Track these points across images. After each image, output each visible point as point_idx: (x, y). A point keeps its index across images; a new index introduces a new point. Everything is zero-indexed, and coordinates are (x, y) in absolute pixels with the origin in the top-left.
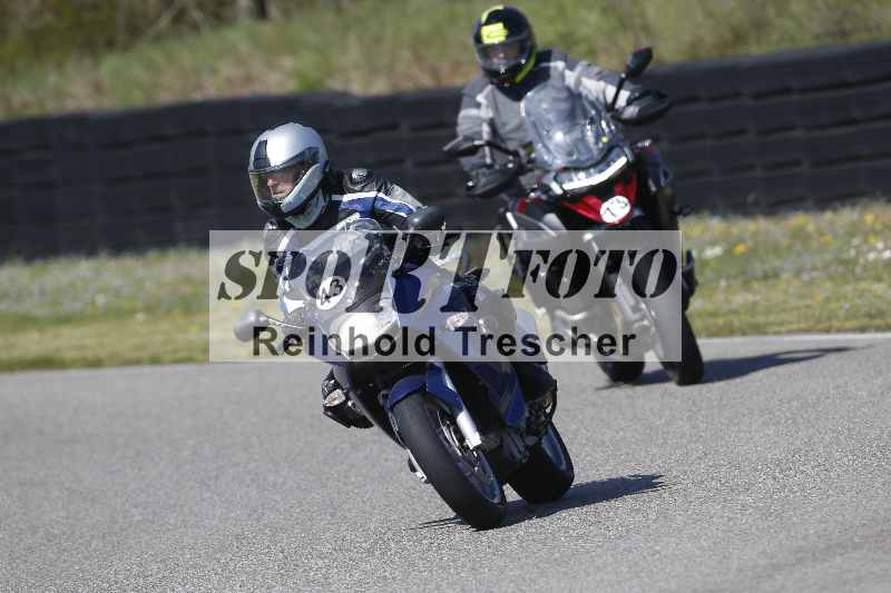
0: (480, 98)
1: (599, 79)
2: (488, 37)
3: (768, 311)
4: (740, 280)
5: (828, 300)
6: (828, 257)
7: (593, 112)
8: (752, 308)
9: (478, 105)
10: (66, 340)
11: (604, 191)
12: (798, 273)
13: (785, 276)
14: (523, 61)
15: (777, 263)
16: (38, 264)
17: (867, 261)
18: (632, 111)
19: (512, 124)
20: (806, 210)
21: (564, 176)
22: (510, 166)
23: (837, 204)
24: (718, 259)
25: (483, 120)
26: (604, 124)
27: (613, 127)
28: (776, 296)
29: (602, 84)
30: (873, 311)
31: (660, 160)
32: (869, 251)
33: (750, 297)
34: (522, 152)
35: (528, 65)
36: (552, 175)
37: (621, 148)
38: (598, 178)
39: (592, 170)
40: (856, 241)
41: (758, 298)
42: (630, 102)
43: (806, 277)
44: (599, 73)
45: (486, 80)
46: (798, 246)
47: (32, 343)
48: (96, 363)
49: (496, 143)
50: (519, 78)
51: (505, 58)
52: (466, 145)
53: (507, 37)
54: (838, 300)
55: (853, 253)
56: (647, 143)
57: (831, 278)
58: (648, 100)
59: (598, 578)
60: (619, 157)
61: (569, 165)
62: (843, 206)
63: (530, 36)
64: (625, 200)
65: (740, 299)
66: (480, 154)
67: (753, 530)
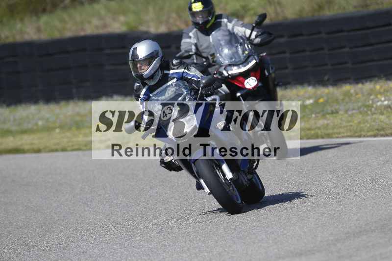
0: (191, 34)
1: (243, 27)
2: (195, 8)
3: (333, 128)
4: (321, 114)
5: (359, 123)
6: (360, 104)
7: (242, 41)
8: (326, 127)
9: (190, 37)
10: (25, 141)
11: (246, 75)
12: (346, 111)
13: (341, 112)
14: (210, 19)
15: (337, 107)
16: (13, 107)
17: (377, 106)
18: (258, 40)
19: (205, 46)
20: (350, 83)
21: (228, 68)
22: (205, 63)
23: (364, 81)
24: (311, 105)
25: (192, 44)
26: (246, 45)
27: (250, 47)
28: (337, 121)
29: (244, 29)
30: (380, 128)
31: (270, 62)
32: (378, 101)
33: (326, 122)
34: (210, 58)
35: (212, 20)
36: (223, 67)
37: (254, 56)
38: (243, 69)
39: (241, 66)
40: (372, 97)
41: (329, 122)
42: (257, 37)
43: (350, 113)
44: (242, 24)
45: (193, 27)
46: (347, 99)
47: (10, 142)
48: (38, 151)
49: (198, 54)
50: (208, 26)
51: (202, 17)
52: (186, 54)
53: (203, 8)
54: (364, 123)
55: (371, 102)
56: (264, 54)
57: (361, 113)
58: (264, 36)
59: (259, 244)
60: (252, 60)
61: (231, 63)
62: (366, 82)
63: (213, 8)
64: (255, 79)
65: (321, 122)
66: (192, 58)
67: (327, 224)
